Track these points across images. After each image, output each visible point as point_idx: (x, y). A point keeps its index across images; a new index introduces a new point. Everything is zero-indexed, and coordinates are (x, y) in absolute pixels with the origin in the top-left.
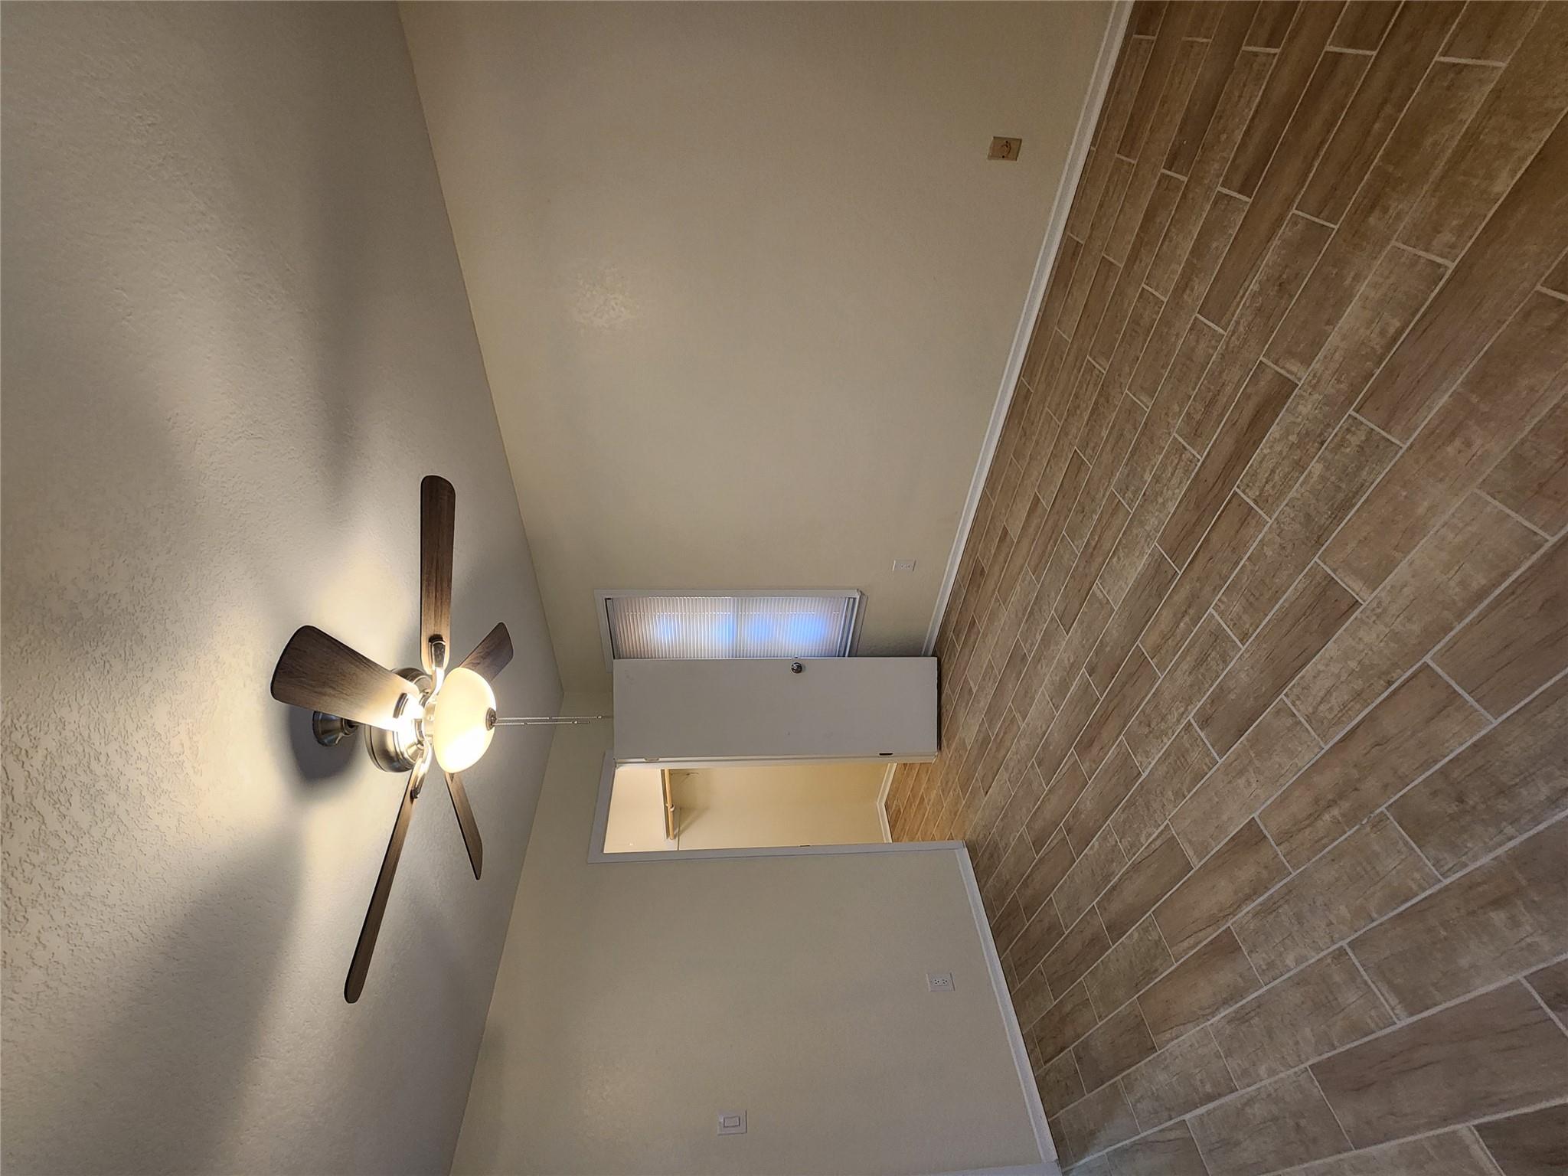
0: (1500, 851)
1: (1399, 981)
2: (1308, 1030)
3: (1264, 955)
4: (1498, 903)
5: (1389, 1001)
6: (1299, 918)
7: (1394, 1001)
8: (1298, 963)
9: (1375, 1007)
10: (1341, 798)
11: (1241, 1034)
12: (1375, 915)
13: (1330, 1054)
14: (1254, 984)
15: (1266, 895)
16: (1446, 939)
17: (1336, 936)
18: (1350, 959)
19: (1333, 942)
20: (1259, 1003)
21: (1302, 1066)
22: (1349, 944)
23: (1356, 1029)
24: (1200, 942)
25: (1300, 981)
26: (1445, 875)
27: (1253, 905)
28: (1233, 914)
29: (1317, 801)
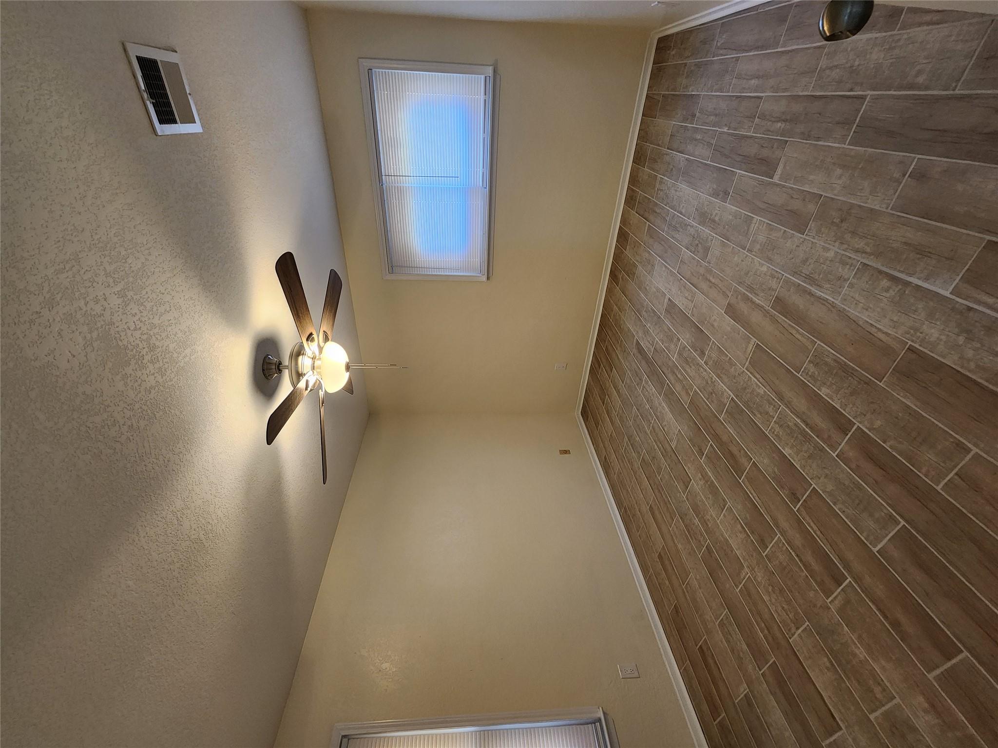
0: (704, 229)
1: (746, 228)
2: (788, 245)
3: (770, 282)
4: (714, 221)
5: (754, 227)
6: (747, 274)
7: (753, 225)
8: (763, 265)
9: (759, 228)
10: (707, 279)
11: (821, 276)
12: (732, 247)
13: (789, 231)
14: (787, 281)
15: (747, 293)
16: (727, 225)
17: (745, 256)
18: (749, 247)
19: (747, 256)
20: (795, 274)
21: (807, 238)
22: (745, 250)
23: (771, 228)
24: (790, 325)
25: (769, 260)
26: (713, 237)
27: (754, 298)
28: (762, 307)
29: (711, 287)
